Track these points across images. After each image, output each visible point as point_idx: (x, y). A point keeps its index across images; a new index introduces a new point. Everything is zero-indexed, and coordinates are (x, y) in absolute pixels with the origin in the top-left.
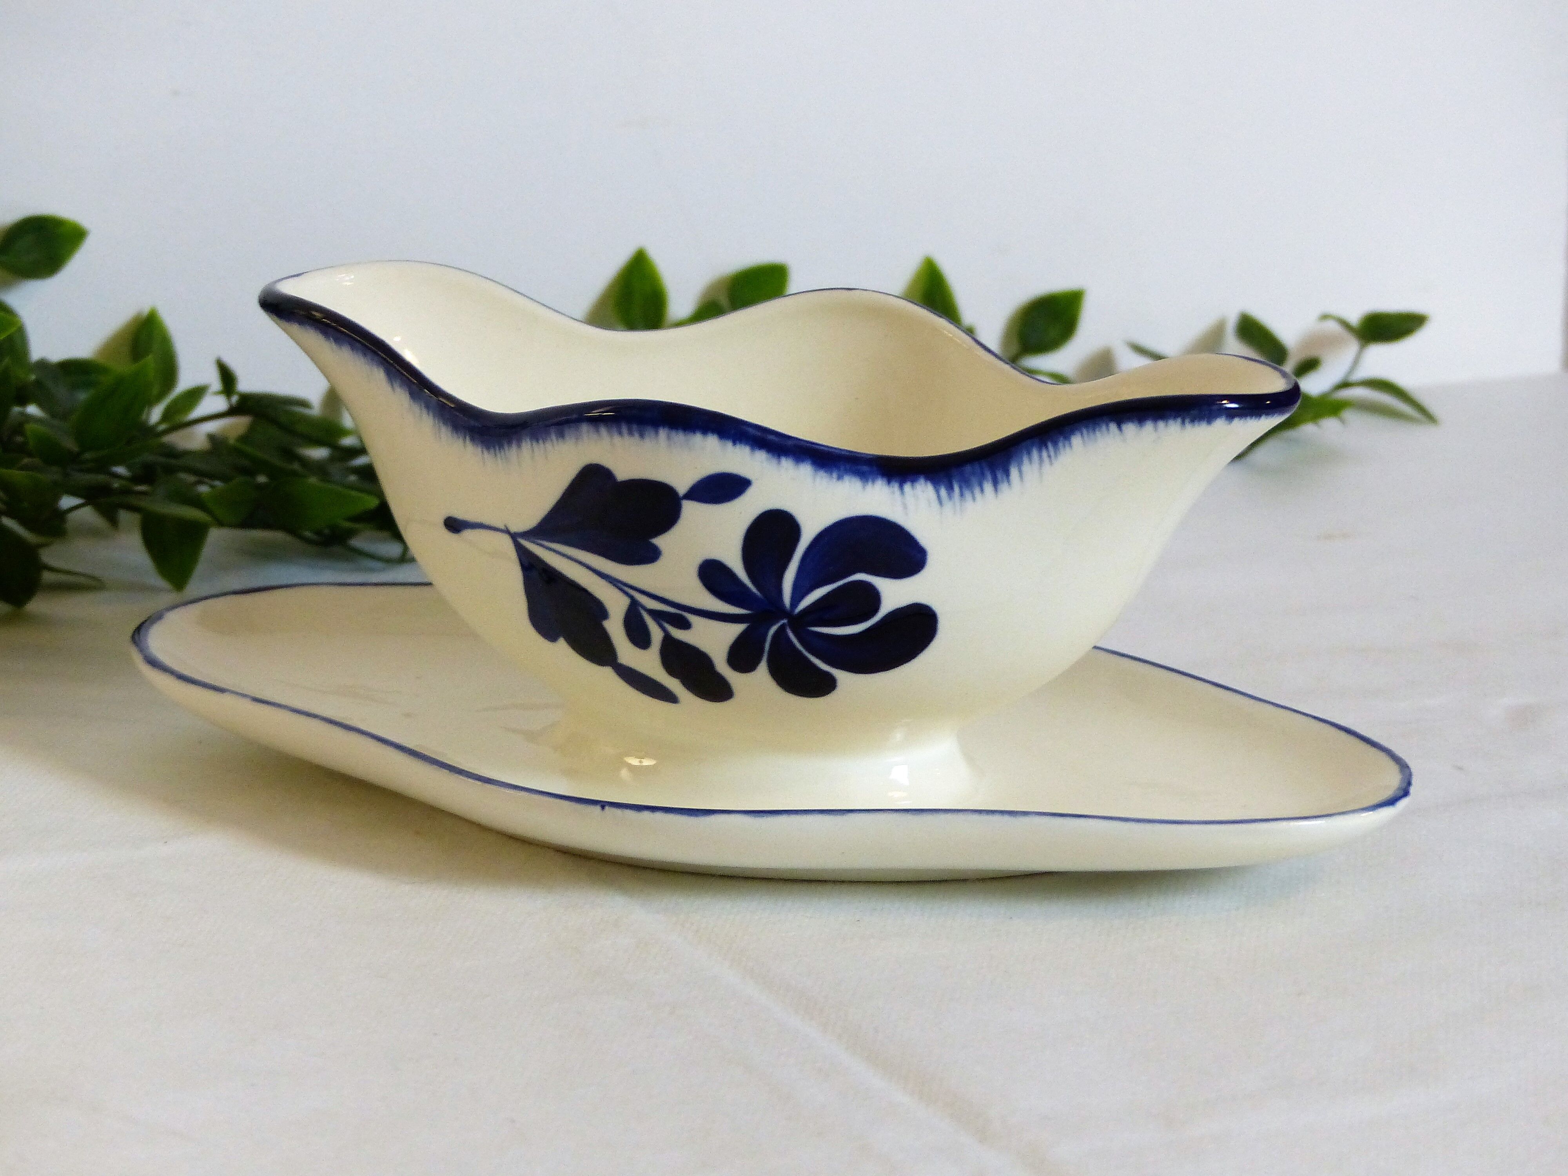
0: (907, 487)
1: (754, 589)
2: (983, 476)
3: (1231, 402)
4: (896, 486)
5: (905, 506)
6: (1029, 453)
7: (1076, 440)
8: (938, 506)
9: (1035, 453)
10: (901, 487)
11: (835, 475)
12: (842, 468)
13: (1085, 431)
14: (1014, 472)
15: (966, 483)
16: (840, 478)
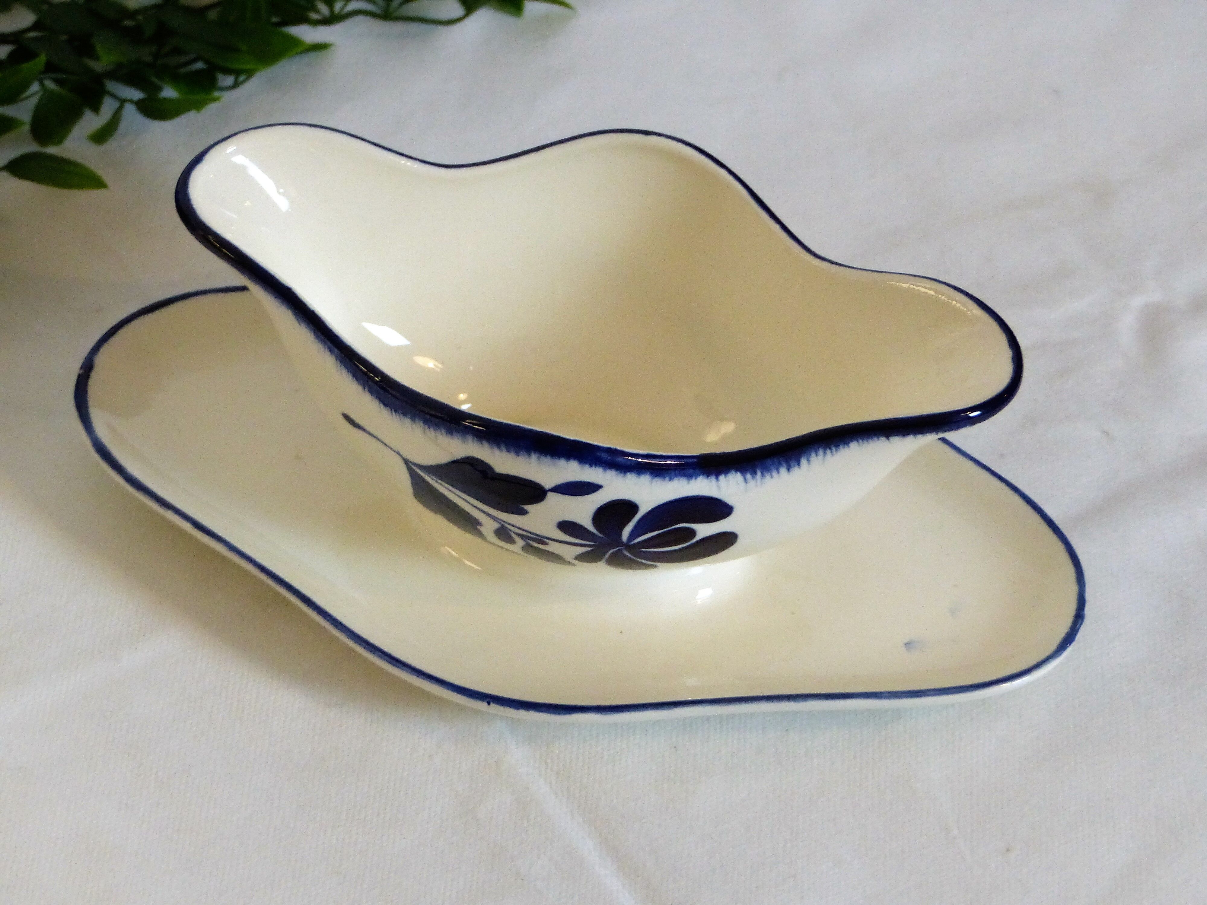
0: (722, 478)
1: (599, 535)
2: (780, 465)
3: (973, 412)
4: (713, 478)
5: (719, 487)
6: (816, 452)
7: (854, 445)
8: (744, 483)
9: (821, 452)
10: (717, 478)
11: (667, 479)
12: (673, 473)
13: (861, 441)
14: (804, 461)
15: (766, 469)
16: (671, 479)
